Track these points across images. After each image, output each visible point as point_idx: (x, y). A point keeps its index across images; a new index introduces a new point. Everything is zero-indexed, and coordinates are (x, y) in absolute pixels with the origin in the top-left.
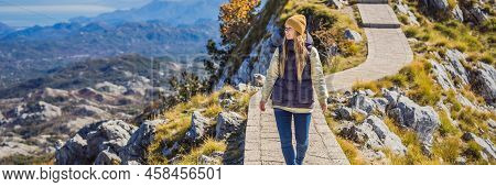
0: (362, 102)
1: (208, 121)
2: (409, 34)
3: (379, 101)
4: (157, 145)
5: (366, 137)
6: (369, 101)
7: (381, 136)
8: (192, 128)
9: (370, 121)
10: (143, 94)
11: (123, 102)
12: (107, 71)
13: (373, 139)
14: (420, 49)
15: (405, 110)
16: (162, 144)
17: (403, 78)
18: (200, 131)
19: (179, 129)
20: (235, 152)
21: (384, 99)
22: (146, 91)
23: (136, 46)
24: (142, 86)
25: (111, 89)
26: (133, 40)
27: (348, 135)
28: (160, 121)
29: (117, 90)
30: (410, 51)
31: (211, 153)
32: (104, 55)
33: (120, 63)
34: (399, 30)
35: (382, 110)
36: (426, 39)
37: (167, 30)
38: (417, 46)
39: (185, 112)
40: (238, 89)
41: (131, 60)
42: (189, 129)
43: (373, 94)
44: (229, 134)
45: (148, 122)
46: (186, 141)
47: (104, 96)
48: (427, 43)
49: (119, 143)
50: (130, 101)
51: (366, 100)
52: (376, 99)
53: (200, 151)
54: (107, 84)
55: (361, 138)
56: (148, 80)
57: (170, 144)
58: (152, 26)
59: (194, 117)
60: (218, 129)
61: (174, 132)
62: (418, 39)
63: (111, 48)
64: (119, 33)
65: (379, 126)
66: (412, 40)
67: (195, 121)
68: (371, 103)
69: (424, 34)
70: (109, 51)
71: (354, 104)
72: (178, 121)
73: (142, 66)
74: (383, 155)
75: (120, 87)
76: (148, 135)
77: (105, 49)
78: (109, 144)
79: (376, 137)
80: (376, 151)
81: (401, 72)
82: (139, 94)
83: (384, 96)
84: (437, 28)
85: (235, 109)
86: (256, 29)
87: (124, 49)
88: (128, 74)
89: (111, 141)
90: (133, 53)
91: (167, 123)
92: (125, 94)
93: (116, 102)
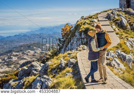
0: (111, 54)
1: (65, 62)
2: (117, 34)
3: (116, 54)
4: (50, 69)
5: (114, 65)
6: (113, 54)
7: (118, 64)
8: (61, 64)
9: (115, 60)
10: (39, 53)
11: (34, 55)
12: (29, 47)
13: (116, 66)
14: (121, 38)
15: (123, 56)
16: (52, 69)
17: (119, 46)
18: (63, 65)
19: (57, 64)
20: (76, 72)
21: (117, 53)
22: (40, 52)
23: (37, 40)
24: (39, 51)
25: (30, 52)
26: (36, 39)
27: (109, 64)
28: (51, 62)
29: (32, 52)
30: (118, 39)
31: (68, 72)
32: (28, 43)
33: (33, 45)
34: (114, 33)
35: (117, 56)
36: (122, 35)
37: (45, 35)
38: (120, 37)
39: (57, 59)
40: (72, 52)
41: (36, 44)
42: (60, 64)
43: (113, 52)
44: (72, 66)
45: (47, 63)
46: (60, 68)
47: (29, 54)
48: (123, 36)
49: (37, 69)
50: (36, 55)
51: (112, 53)
52: (115, 53)
53: (64, 71)
54: (29, 51)
55: (113, 66)
56: (40, 49)
57: (54, 69)
58: (41, 35)
59: (61, 61)
60: (69, 64)
61: (55, 65)
62: (120, 35)
63: (30, 41)
64: (32, 37)
65: (117, 61)
66: (118, 35)
67: (62, 62)
68: (113, 55)
69: (121, 34)
70: (29, 42)
71: (109, 55)
72: (56, 62)
73: (39, 45)
74: (120, 70)
75: (33, 51)
76: (47, 66)
77: (29, 41)
78: (34, 69)
79: (117, 65)
80: (118, 69)
81: (118, 45)
82: (38, 53)
83: (116, 52)
84: (124, 32)
85: (73, 58)
86: (72, 34)
87: (34, 41)
88: (35, 48)
89: (35, 68)
90: (36, 42)
91: (53, 63)
92: (34, 53)
93: (32, 55)
